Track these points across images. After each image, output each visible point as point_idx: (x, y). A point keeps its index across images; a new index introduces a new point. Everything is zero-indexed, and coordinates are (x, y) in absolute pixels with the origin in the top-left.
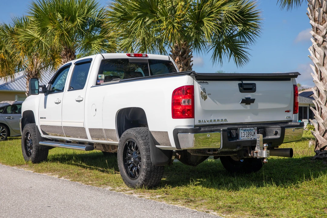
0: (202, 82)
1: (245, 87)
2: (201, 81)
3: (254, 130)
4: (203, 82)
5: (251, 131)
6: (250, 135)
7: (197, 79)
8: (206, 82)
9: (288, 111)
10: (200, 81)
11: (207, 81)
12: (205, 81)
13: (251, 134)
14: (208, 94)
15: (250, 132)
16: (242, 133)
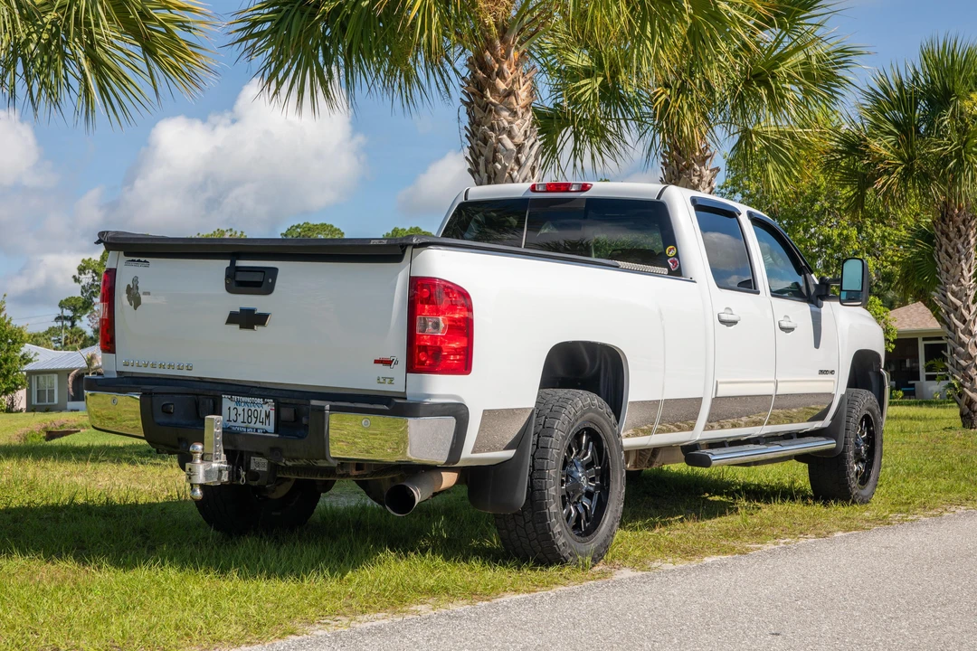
0: (134, 261)
1: (240, 277)
2: (134, 258)
3: (266, 407)
4: (139, 261)
5: (257, 408)
6: (254, 420)
7: (126, 254)
8: (145, 261)
9: (387, 362)
10: (131, 258)
11: (147, 259)
12: (143, 259)
13: (257, 418)
14: (145, 293)
15: (253, 409)
16: (232, 409)
